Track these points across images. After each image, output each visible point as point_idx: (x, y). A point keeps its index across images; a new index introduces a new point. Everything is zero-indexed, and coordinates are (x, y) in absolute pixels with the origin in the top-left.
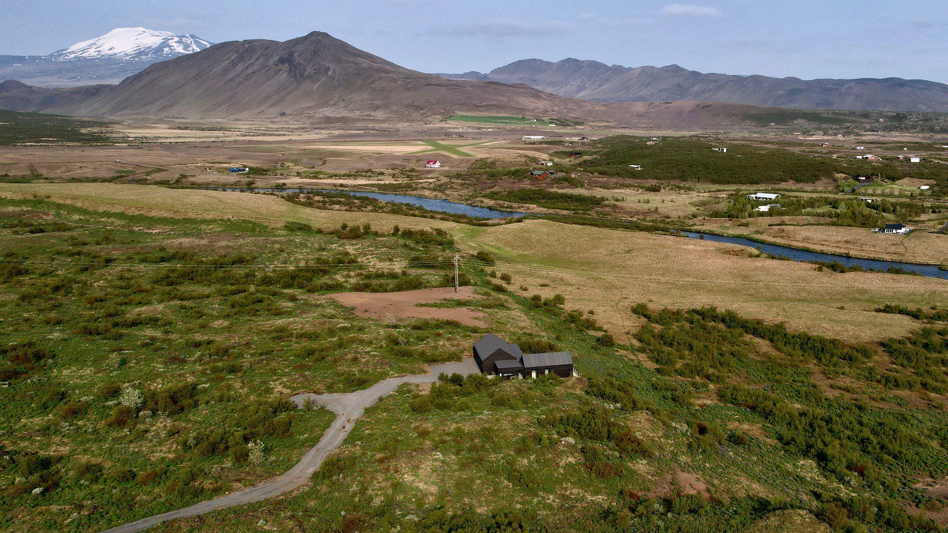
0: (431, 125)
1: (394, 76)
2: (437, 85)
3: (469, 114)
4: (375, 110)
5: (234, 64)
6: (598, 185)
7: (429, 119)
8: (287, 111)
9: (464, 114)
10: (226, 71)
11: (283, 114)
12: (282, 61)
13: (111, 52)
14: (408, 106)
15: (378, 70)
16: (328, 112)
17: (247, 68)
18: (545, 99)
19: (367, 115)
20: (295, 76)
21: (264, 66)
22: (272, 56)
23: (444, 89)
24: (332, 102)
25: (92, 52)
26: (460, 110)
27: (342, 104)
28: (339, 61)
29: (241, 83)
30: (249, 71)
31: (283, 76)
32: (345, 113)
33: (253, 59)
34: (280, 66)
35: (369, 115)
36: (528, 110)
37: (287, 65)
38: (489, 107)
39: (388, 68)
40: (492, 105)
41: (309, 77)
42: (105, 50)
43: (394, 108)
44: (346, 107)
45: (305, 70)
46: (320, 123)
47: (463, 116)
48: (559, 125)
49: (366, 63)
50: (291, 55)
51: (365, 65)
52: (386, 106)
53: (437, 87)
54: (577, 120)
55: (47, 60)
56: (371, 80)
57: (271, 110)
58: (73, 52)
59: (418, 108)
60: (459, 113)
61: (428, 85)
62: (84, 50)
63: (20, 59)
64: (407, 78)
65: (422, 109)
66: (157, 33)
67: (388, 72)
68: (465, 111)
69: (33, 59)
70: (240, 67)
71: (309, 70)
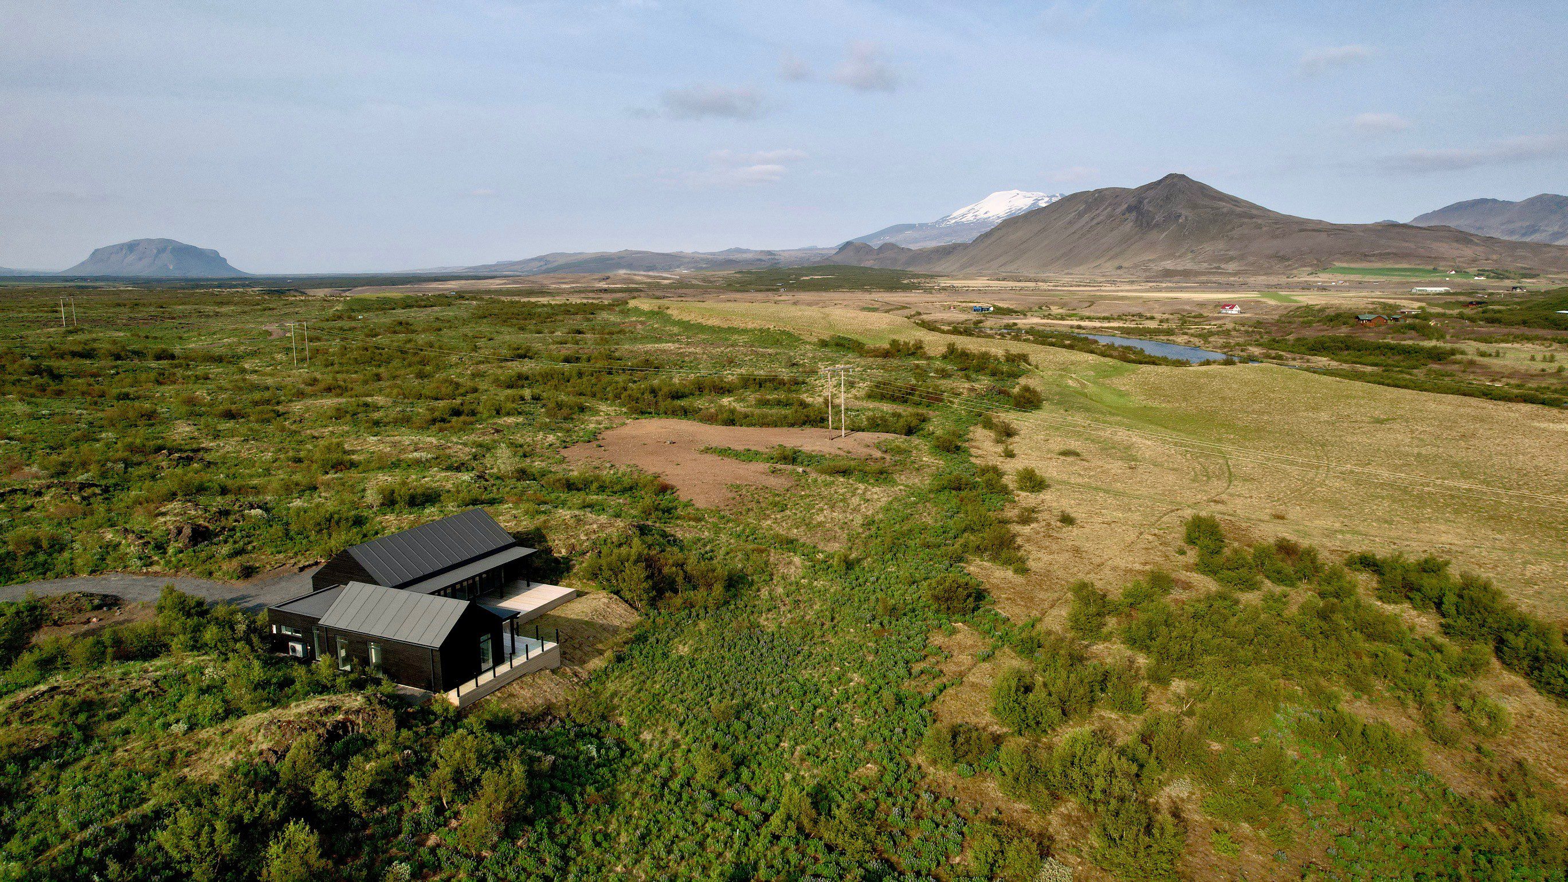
0: (1296, 279)
1: (1259, 221)
2: (1314, 230)
3: (1352, 265)
4: (1227, 262)
5: (1080, 215)
6: (1472, 336)
7: (1295, 272)
8: (1125, 264)
9: (1345, 265)
10: (1070, 223)
11: (1120, 268)
12: (1130, 209)
13: (986, 216)
14: (1269, 257)
15: (1241, 215)
16: (1169, 264)
17: (1093, 219)
18: (1477, 245)
19: (1215, 268)
20: (1141, 225)
21: (1109, 216)
22: (1120, 205)
23: (1324, 235)
24: (1177, 254)
25: (970, 217)
26: (1341, 261)
27: (1190, 255)
28: (1194, 206)
29: (1083, 235)
30: (1095, 222)
31: (1128, 226)
32: (1189, 266)
33: (1101, 209)
34: (1127, 215)
35: (1219, 268)
36: (1444, 259)
37: (1134, 214)
38: (1383, 256)
39: (1254, 212)
40: (1389, 254)
41: (1157, 225)
42: (981, 215)
43: (1251, 259)
44: (1193, 259)
45: (1153, 218)
46: (1157, 277)
47: (1344, 268)
48: (1493, 278)
49: (1225, 207)
50: (1140, 202)
51: (1225, 210)
52: (1241, 258)
53: (1314, 233)
54: (1527, 272)
55: (933, 226)
56: (1229, 227)
57: (1108, 264)
58: (954, 218)
59: (1283, 258)
60: (1338, 264)
61: (1301, 231)
62: (963, 215)
63: (911, 227)
64: (1276, 223)
65: (1288, 259)
66: (1029, 194)
67: (1252, 217)
68: (1347, 262)
69: (921, 225)
70: (1086, 217)
71: (1159, 218)
